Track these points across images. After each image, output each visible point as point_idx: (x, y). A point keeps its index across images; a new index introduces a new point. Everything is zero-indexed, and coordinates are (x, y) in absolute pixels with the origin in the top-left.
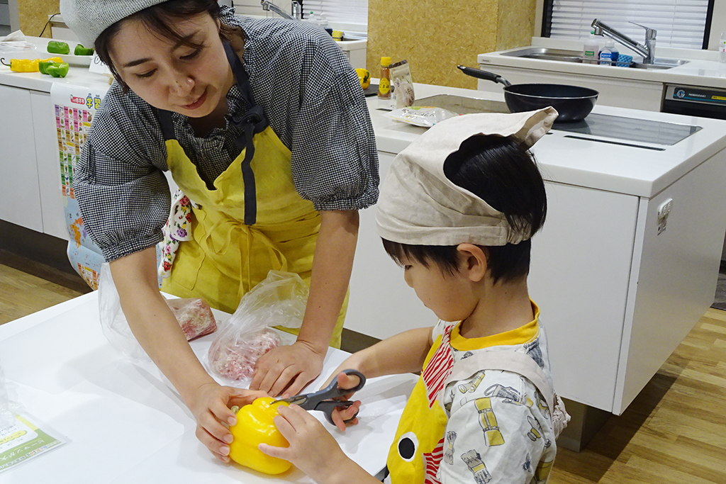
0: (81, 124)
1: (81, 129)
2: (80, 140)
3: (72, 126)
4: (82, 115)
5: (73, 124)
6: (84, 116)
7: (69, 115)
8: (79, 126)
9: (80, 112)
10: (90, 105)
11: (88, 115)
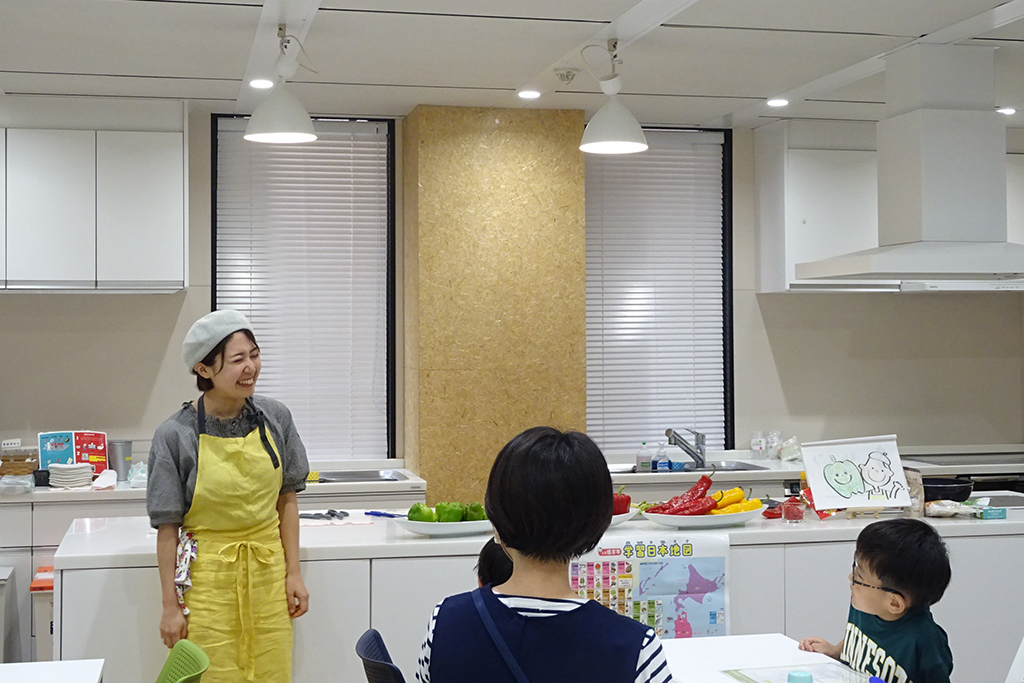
0: (614, 578)
1: (614, 584)
2: (611, 597)
3: (599, 583)
4: (616, 567)
5: (601, 581)
6: (620, 568)
7: (595, 570)
8: (611, 581)
9: (613, 565)
10: (629, 554)
11: (626, 566)
